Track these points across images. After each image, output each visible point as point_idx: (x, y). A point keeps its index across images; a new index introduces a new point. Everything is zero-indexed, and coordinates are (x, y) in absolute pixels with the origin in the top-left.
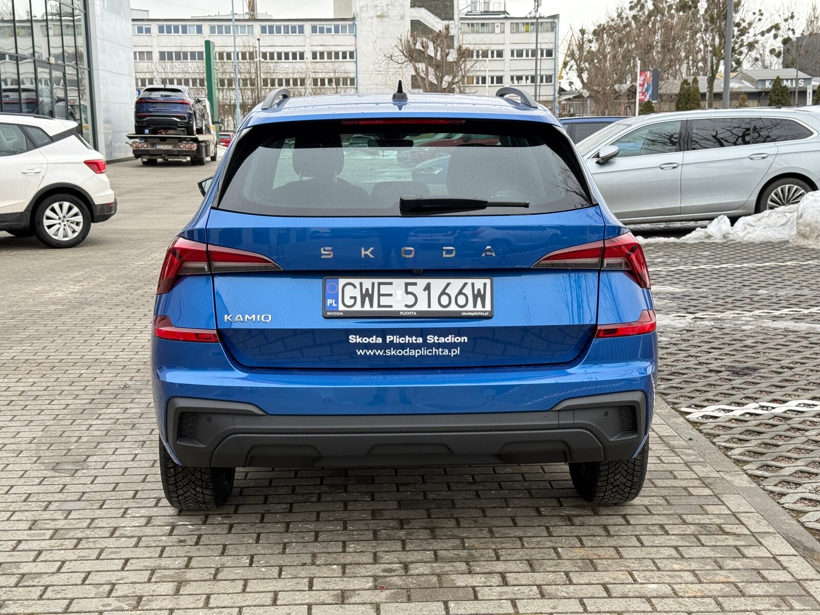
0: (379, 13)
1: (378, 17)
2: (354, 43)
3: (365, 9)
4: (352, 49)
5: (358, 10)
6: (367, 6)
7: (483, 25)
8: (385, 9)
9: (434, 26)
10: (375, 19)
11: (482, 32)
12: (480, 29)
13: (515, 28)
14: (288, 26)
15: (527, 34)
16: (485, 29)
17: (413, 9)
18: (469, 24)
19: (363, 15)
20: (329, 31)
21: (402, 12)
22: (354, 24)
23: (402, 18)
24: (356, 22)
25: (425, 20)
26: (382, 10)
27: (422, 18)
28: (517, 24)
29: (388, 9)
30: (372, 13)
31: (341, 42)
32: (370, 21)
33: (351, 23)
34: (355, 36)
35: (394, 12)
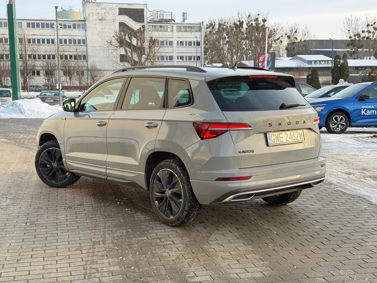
0: (100, 18)
1: (99, 20)
2: (85, 35)
3: (91, 15)
4: (84, 38)
5: (87, 15)
6: (93, 13)
7: (161, 26)
8: (104, 15)
9: (133, 26)
10: (98, 21)
11: (160, 31)
12: (159, 29)
13: (179, 29)
14: (44, 24)
15: (186, 33)
16: (162, 29)
17: (120, 16)
18: (153, 26)
19: (90, 19)
20: (70, 27)
21: (114, 18)
22: (86, 24)
23: (114, 21)
24: (86, 23)
25: (127, 23)
26: (102, 16)
27: (125, 21)
28: (180, 27)
29: (105, 16)
30: (96, 17)
31: (78, 34)
32: (95, 22)
33: (83, 23)
34: (86, 30)
35: (109, 17)
